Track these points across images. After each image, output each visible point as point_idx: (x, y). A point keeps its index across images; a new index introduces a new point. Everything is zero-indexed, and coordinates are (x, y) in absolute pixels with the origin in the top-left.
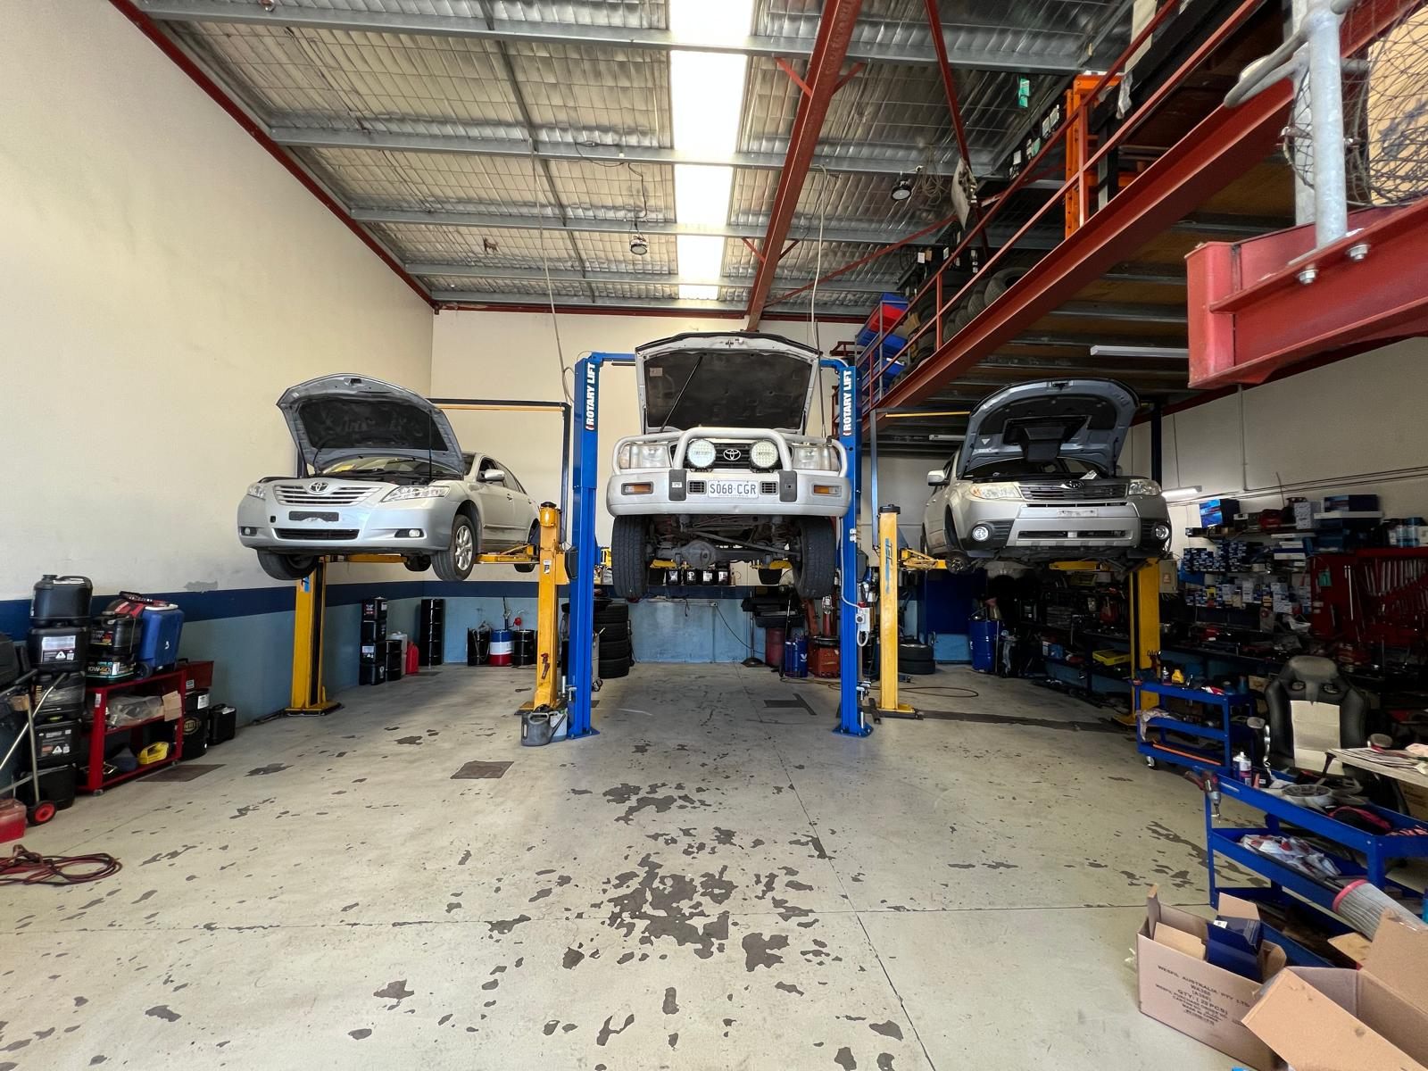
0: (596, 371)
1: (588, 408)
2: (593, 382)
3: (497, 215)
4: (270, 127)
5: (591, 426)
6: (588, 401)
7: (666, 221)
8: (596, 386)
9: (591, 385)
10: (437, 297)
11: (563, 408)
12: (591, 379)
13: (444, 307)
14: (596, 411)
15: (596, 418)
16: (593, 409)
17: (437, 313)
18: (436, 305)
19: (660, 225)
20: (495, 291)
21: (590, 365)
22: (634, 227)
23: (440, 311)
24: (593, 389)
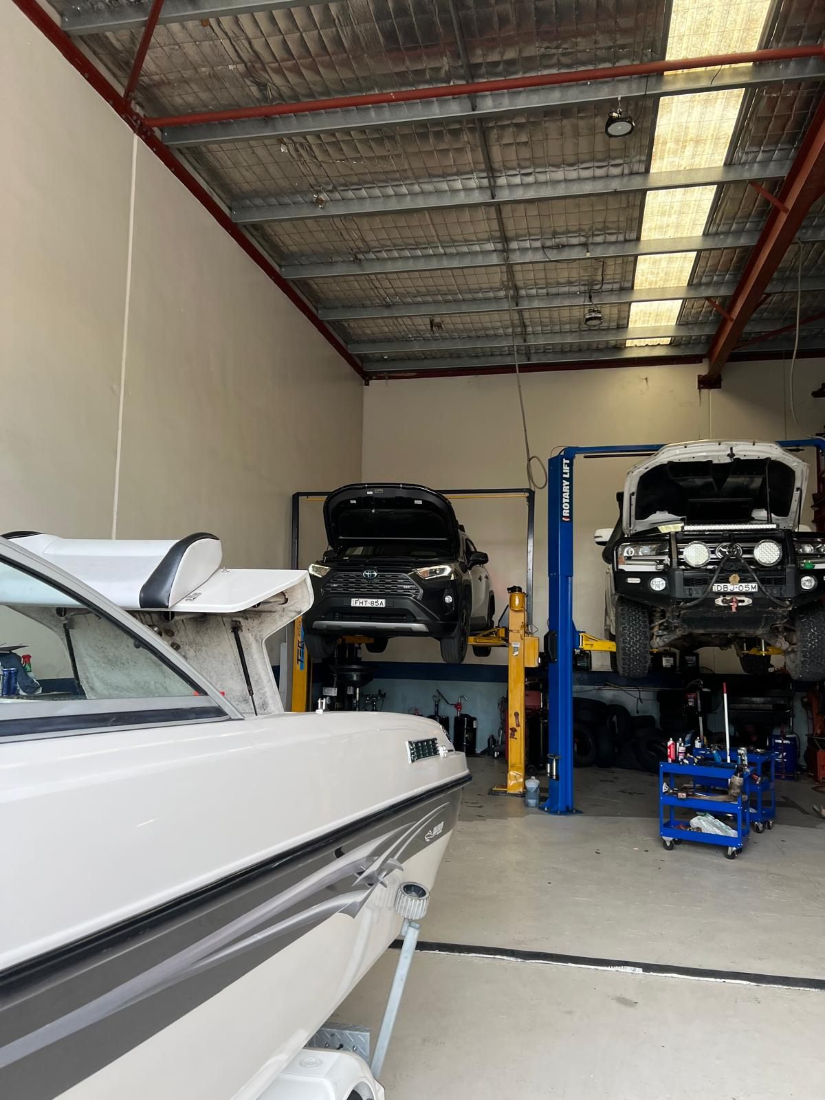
0: (570, 465)
1: (564, 500)
2: (568, 476)
3: (451, 302)
4: (280, 266)
5: (566, 517)
6: (564, 494)
7: (622, 289)
8: (570, 480)
9: (566, 479)
10: (370, 368)
11: (527, 494)
12: (566, 473)
13: (374, 377)
14: (571, 503)
15: (571, 509)
16: (568, 501)
17: (367, 384)
18: (367, 377)
19: (616, 292)
20: (426, 358)
21: (565, 461)
22: (587, 299)
23: (370, 382)
24: (568, 483)
